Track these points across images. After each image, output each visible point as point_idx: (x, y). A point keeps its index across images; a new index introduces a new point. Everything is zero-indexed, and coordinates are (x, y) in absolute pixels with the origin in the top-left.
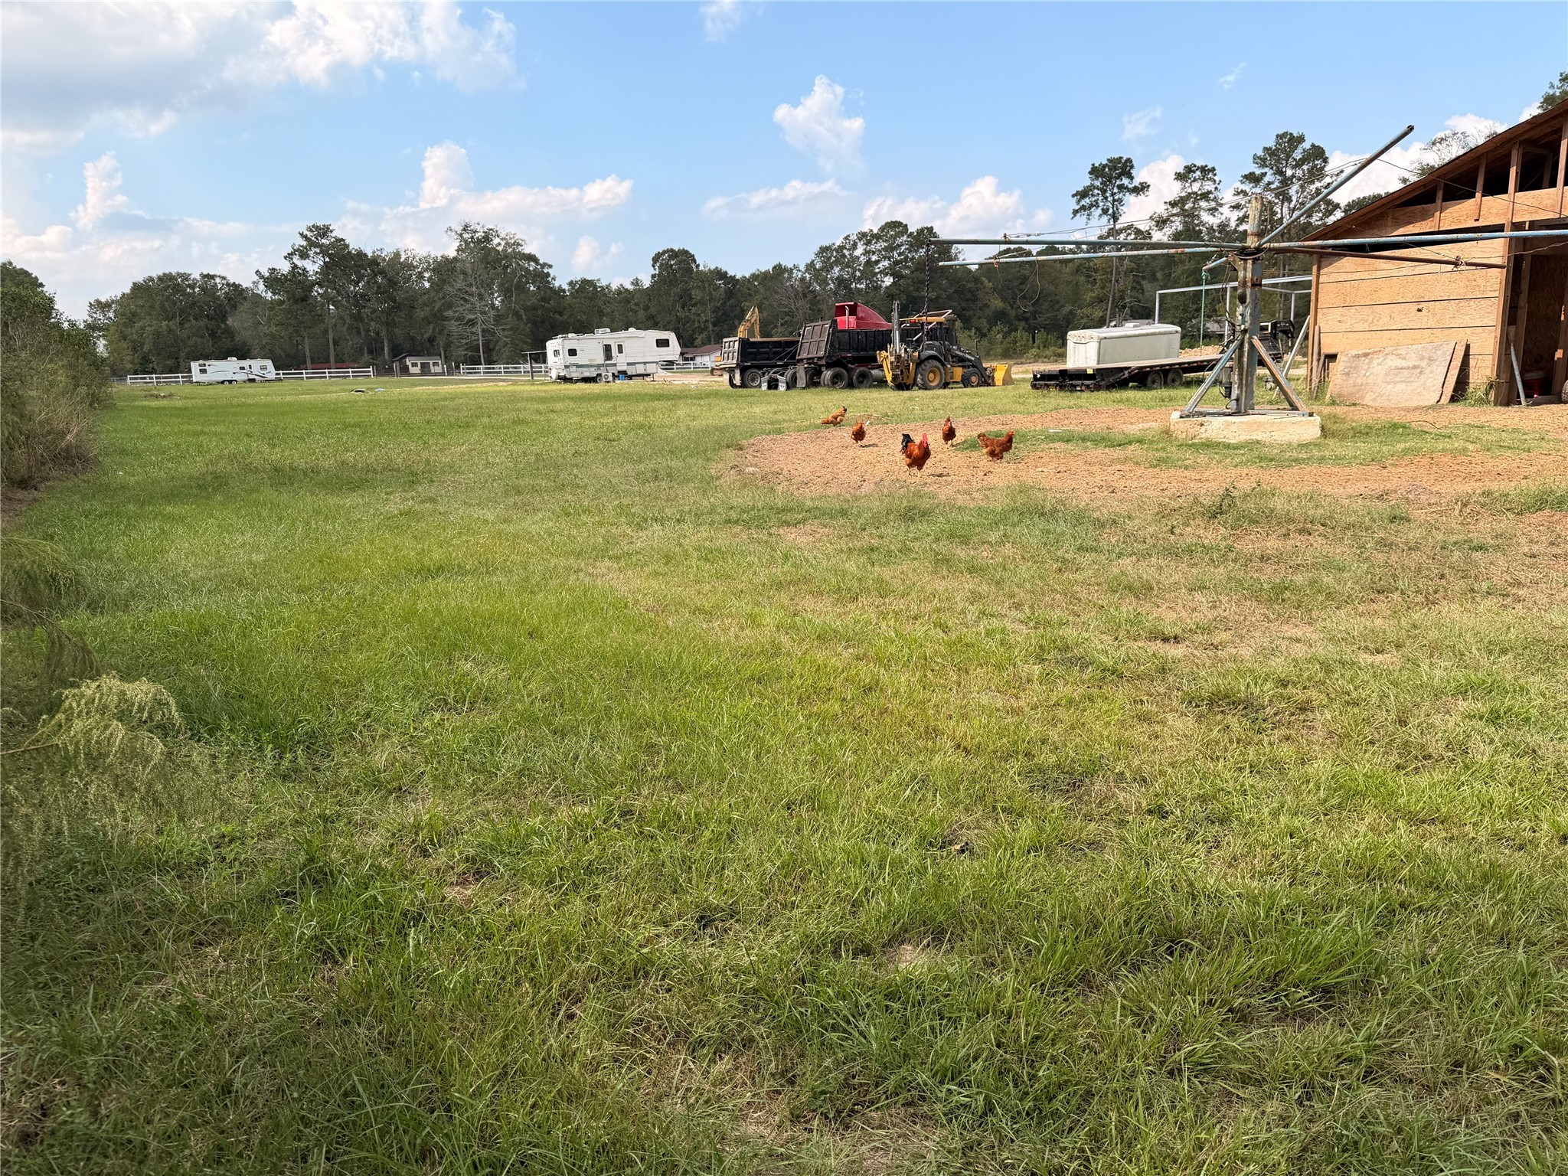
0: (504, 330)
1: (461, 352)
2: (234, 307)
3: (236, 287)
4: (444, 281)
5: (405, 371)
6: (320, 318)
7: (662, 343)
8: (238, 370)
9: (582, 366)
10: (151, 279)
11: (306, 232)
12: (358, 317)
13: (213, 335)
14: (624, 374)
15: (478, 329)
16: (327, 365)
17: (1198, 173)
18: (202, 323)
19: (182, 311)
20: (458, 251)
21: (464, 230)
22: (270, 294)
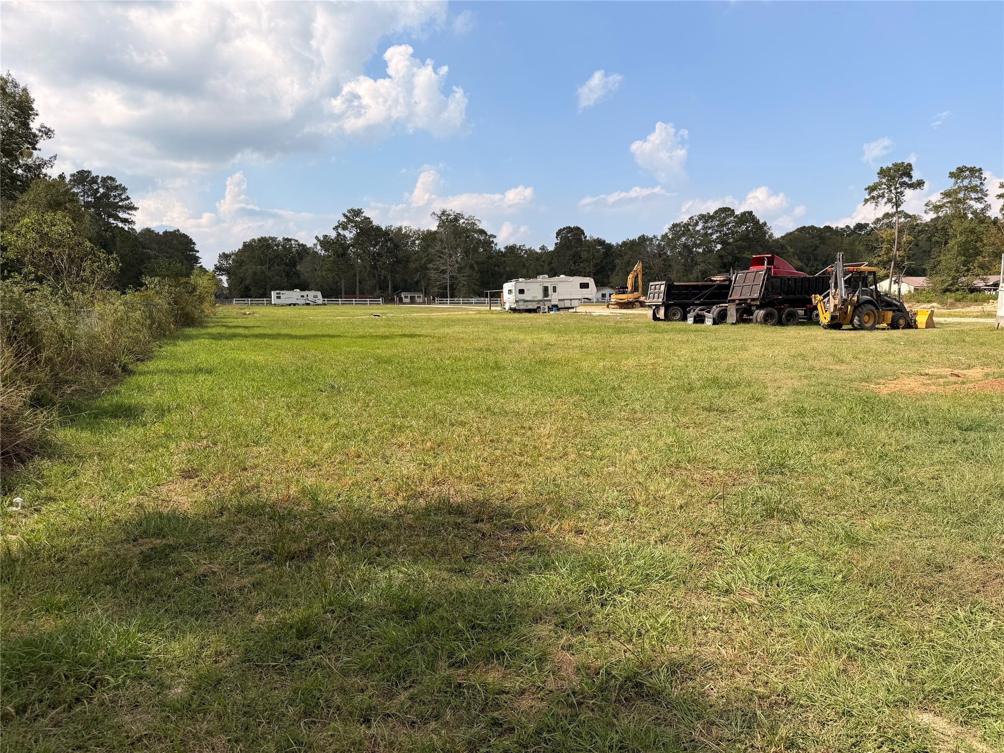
0: (463, 276)
1: (436, 290)
2: (301, 259)
3: (304, 246)
4: (428, 246)
5: (401, 301)
6: (351, 267)
7: (584, 286)
8: (300, 297)
9: (527, 301)
10: (254, 240)
11: (347, 213)
12: (374, 267)
13: (288, 275)
14: (556, 307)
15: (447, 276)
16: (354, 296)
17: (968, 172)
18: (281, 268)
19: (270, 260)
20: (438, 227)
21: (442, 214)
22: (323, 252)
